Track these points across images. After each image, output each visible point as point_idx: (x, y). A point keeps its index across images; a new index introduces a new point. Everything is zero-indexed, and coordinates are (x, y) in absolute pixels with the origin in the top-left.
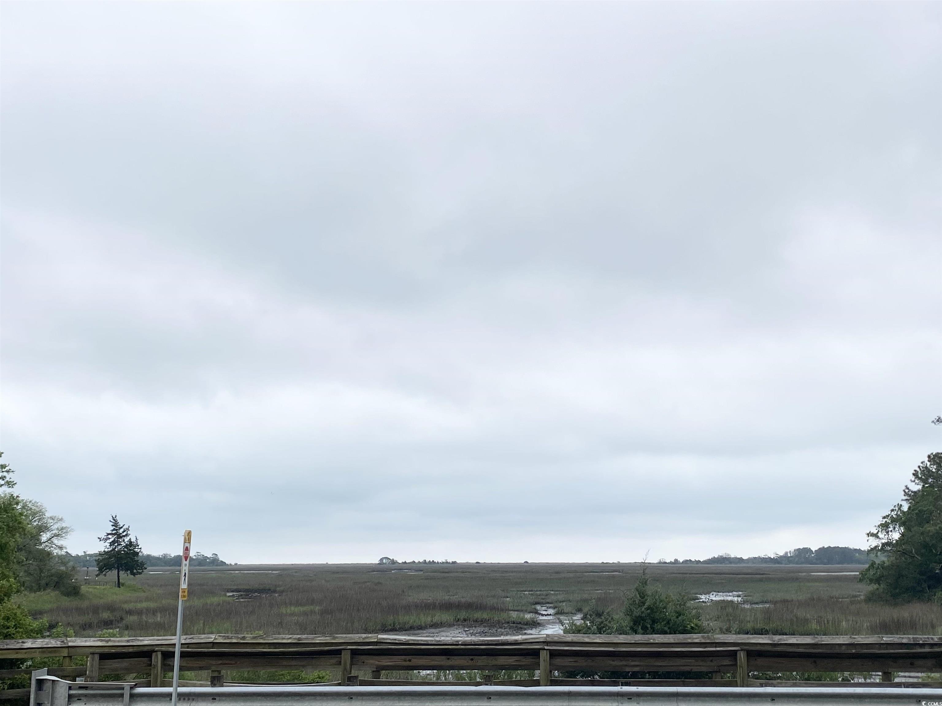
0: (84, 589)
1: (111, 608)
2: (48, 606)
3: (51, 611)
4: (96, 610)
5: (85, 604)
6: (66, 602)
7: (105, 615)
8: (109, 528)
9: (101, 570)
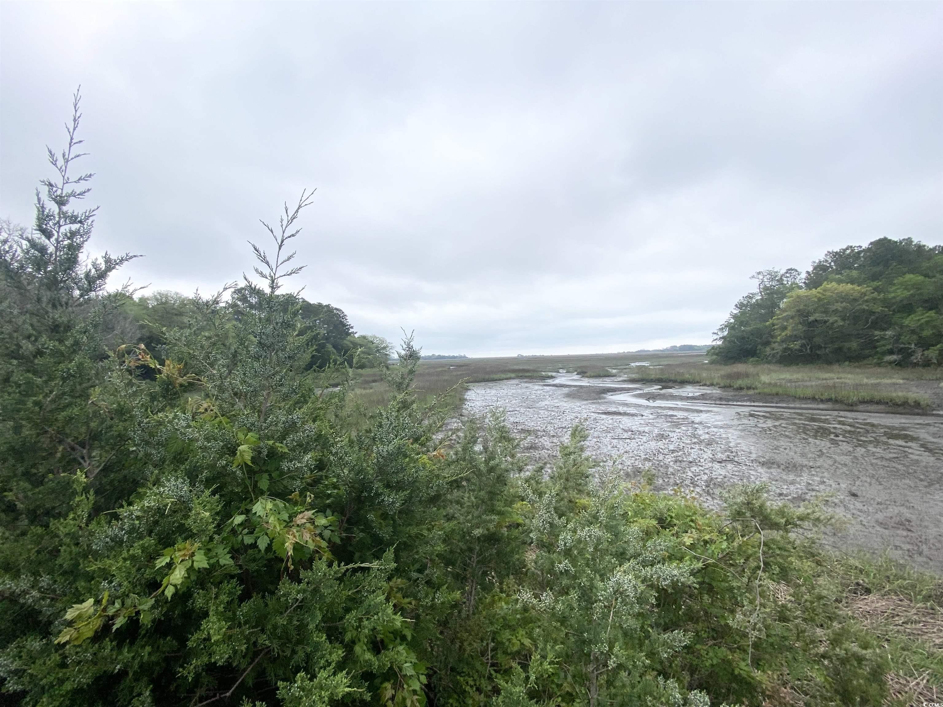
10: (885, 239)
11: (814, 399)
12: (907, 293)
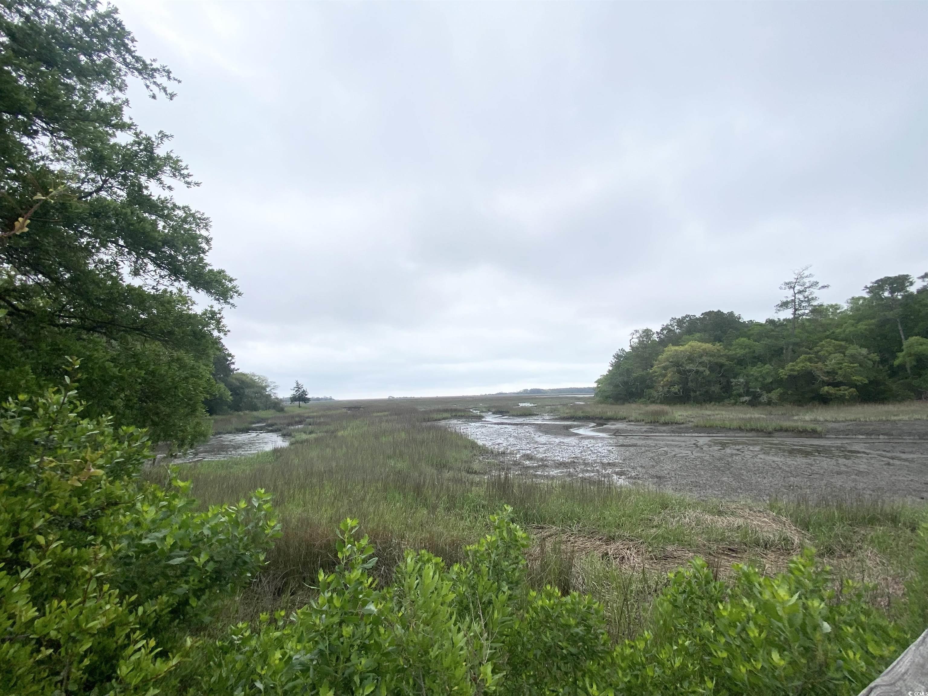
0: (286, 409)
1: (299, 416)
2: (270, 416)
3: (272, 418)
4: (293, 417)
5: (286, 415)
6: (278, 414)
7: (297, 419)
8: (295, 385)
9: (292, 401)
10: (719, 311)
11: (740, 429)
12: (743, 352)
